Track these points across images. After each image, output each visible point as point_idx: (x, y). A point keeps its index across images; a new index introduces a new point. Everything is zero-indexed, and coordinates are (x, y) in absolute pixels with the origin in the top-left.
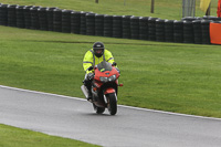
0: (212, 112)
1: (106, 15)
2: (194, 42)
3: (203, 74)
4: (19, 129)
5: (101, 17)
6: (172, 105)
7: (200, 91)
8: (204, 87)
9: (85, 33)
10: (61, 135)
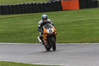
0: (69, 41)
1: (14, 4)
2: (55, 11)
3: (62, 24)
5: (12, 6)
7: (62, 32)
8: (63, 30)
9: (6, 14)
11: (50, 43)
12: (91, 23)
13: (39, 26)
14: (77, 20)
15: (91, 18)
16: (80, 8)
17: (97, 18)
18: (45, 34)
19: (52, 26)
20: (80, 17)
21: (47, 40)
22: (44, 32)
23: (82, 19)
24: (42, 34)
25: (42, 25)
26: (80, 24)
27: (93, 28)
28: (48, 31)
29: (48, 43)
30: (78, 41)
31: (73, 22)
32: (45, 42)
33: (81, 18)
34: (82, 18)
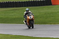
1: (23, 1)
4: (5, 34)
6: (45, 23)
7: (51, 18)
8: (52, 17)
10: (17, 35)
11: (30, 24)
13: (24, 15)
18: (27, 19)
19: (31, 15)
21: (29, 22)
22: (27, 18)
24: (26, 19)
25: (26, 14)
28: (29, 18)
29: (29, 24)
31: (58, 12)
32: (28, 23)
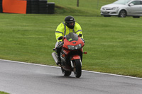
12: (40, 35)
14: (20, 28)
15: (41, 28)
16: (27, 13)
17: (49, 29)
20: (25, 24)
23: (27, 28)
26: (23, 34)
27: (41, 43)
30: (16, 58)
31: (14, 31)
33: (26, 26)
34: (28, 26)
